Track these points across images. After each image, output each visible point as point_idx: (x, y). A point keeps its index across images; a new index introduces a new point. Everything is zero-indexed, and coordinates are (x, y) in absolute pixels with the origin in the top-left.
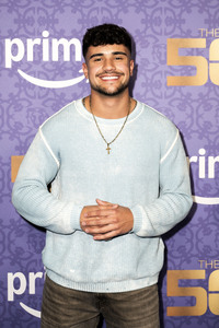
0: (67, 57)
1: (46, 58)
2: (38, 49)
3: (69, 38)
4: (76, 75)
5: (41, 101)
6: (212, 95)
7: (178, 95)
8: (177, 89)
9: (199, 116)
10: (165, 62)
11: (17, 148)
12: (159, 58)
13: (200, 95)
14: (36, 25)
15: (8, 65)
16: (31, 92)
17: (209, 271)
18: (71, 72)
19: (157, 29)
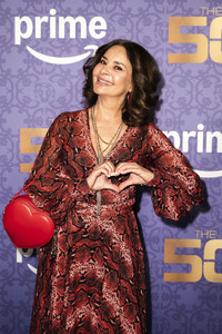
0: (73, 35)
1: (53, 35)
2: (46, 26)
3: (75, 16)
4: (81, 51)
5: (48, 77)
6: (212, 72)
7: (178, 72)
8: (178, 66)
9: (198, 93)
10: (167, 40)
11: (26, 121)
12: (161, 35)
13: (200, 71)
14: (44, 4)
15: (18, 42)
16: (38, 68)
17: (204, 241)
18: (76, 49)
19: (159, 7)
